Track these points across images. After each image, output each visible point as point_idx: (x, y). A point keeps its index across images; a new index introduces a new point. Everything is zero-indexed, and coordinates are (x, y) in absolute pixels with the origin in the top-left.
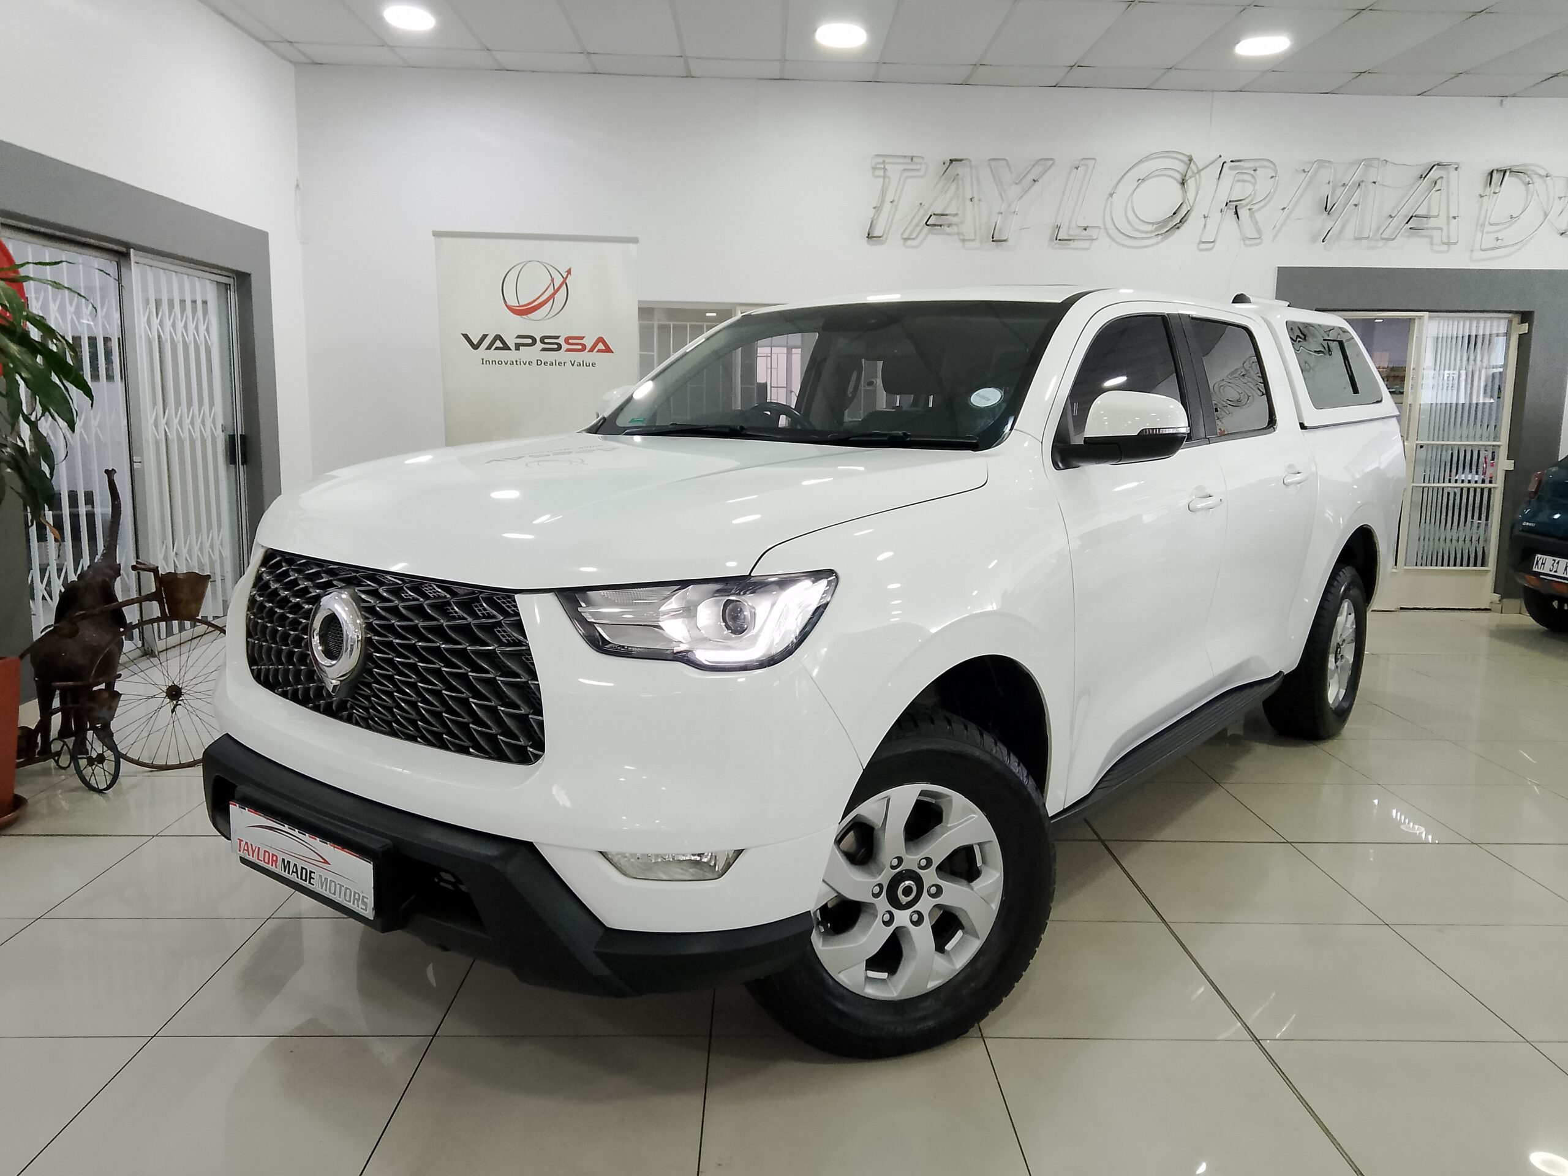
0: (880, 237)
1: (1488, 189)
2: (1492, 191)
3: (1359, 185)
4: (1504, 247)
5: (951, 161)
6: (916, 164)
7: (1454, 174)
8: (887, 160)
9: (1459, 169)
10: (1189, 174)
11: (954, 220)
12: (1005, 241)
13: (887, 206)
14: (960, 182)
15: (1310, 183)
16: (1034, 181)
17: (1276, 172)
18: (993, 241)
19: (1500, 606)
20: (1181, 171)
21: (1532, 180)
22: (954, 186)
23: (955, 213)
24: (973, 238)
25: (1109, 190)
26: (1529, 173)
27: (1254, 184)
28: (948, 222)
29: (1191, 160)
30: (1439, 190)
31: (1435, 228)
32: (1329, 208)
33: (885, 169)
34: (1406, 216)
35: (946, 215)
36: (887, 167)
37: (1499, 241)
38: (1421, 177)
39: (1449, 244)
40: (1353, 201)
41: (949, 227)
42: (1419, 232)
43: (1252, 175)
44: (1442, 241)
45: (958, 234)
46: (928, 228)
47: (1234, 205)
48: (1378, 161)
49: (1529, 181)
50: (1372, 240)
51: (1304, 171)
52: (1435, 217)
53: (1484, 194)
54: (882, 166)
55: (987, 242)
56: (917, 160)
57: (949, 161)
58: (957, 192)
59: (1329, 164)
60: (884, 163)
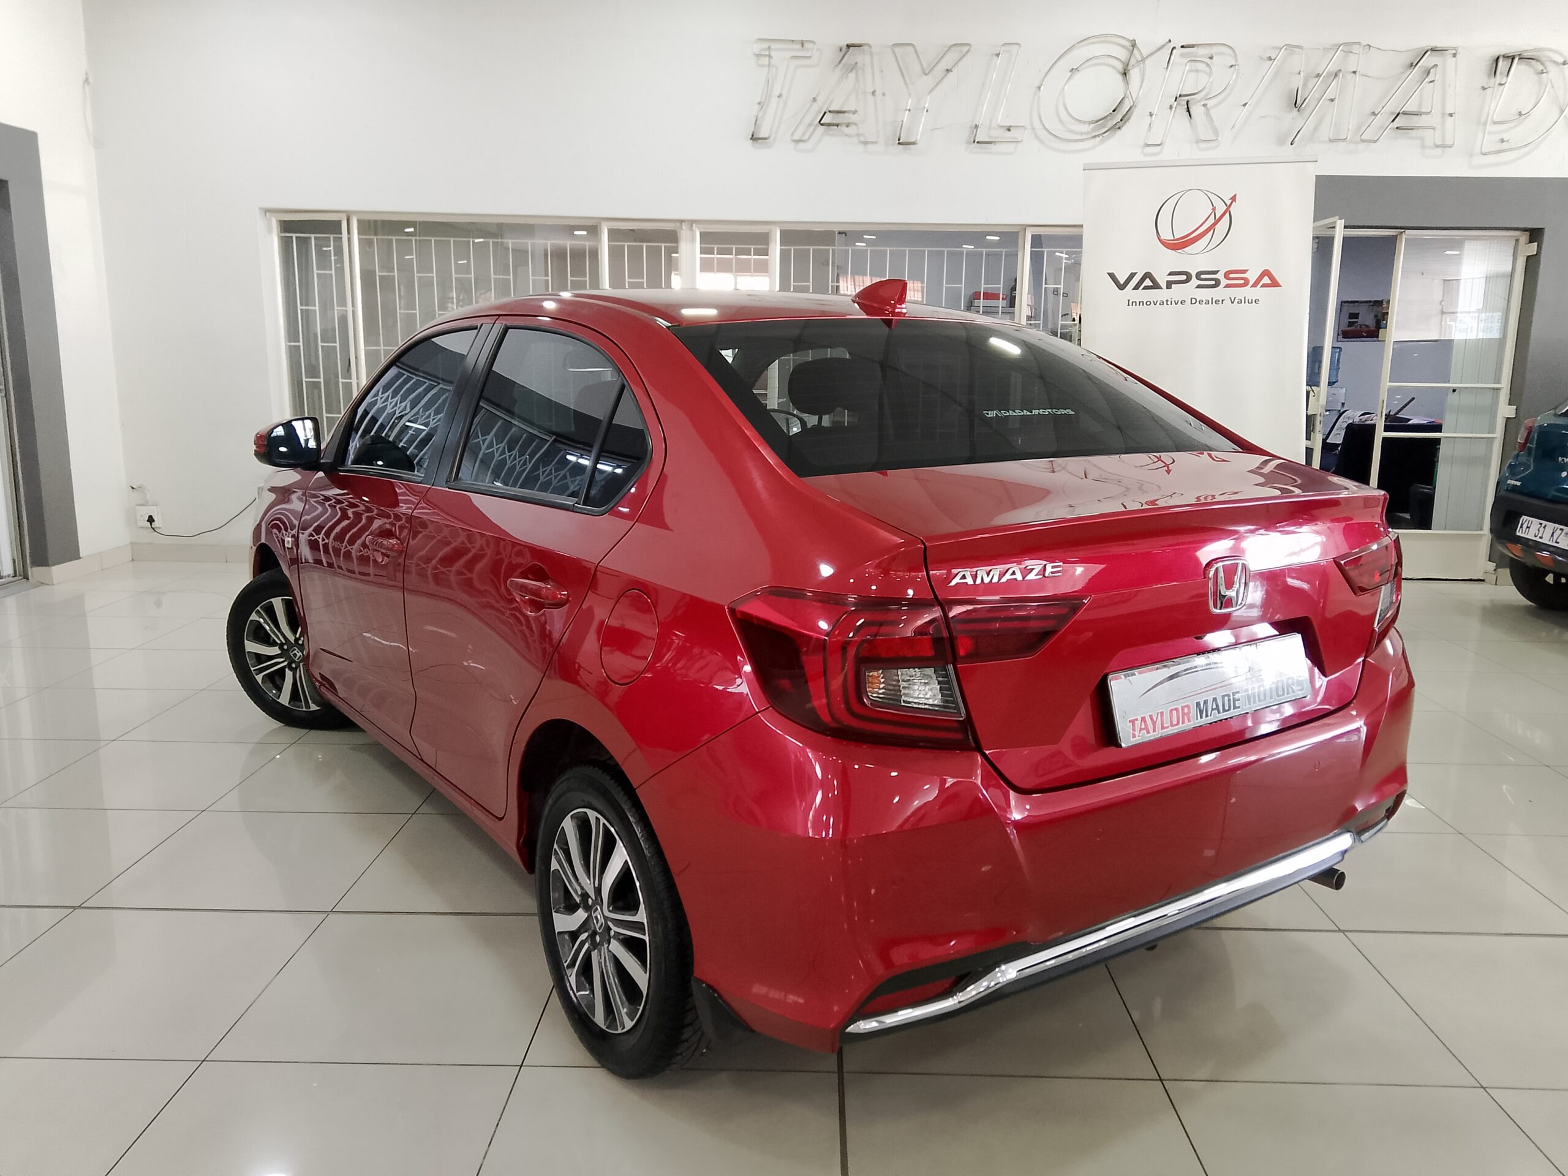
0: (765, 139)
1: (1493, 80)
2: (1497, 83)
3: (1336, 75)
4: (1511, 150)
5: (848, 46)
6: (807, 50)
7: (1451, 61)
8: (774, 46)
9: (1458, 56)
10: (1133, 61)
11: (854, 118)
12: (914, 143)
13: (774, 100)
14: (860, 72)
15: (1276, 74)
16: (948, 71)
17: (1236, 60)
18: (899, 144)
19: (1495, 576)
20: (1123, 60)
21: (1545, 68)
22: (852, 75)
23: (854, 109)
24: (875, 140)
25: (1037, 84)
26: (1543, 59)
27: (1210, 75)
28: (846, 121)
29: (1134, 44)
30: (1431, 82)
31: (1428, 128)
32: (1299, 103)
33: (770, 56)
34: (1392, 113)
35: (844, 112)
36: (773, 54)
37: (1504, 143)
38: (1411, 65)
39: (1443, 146)
40: (1329, 94)
41: (847, 126)
42: (1408, 133)
43: (1208, 65)
44: (1435, 144)
45: (858, 135)
46: (821, 129)
47: (1185, 100)
48: (1358, 46)
49: (1542, 70)
50: (1350, 142)
51: (1270, 59)
52: (1427, 113)
53: (1486, 87)
54: (767, 53)
55: (893, 145)
56: (806, 45)
57: (846, 47)
58: (856, 84)
59: (1298, 50)
60: (769, 48)
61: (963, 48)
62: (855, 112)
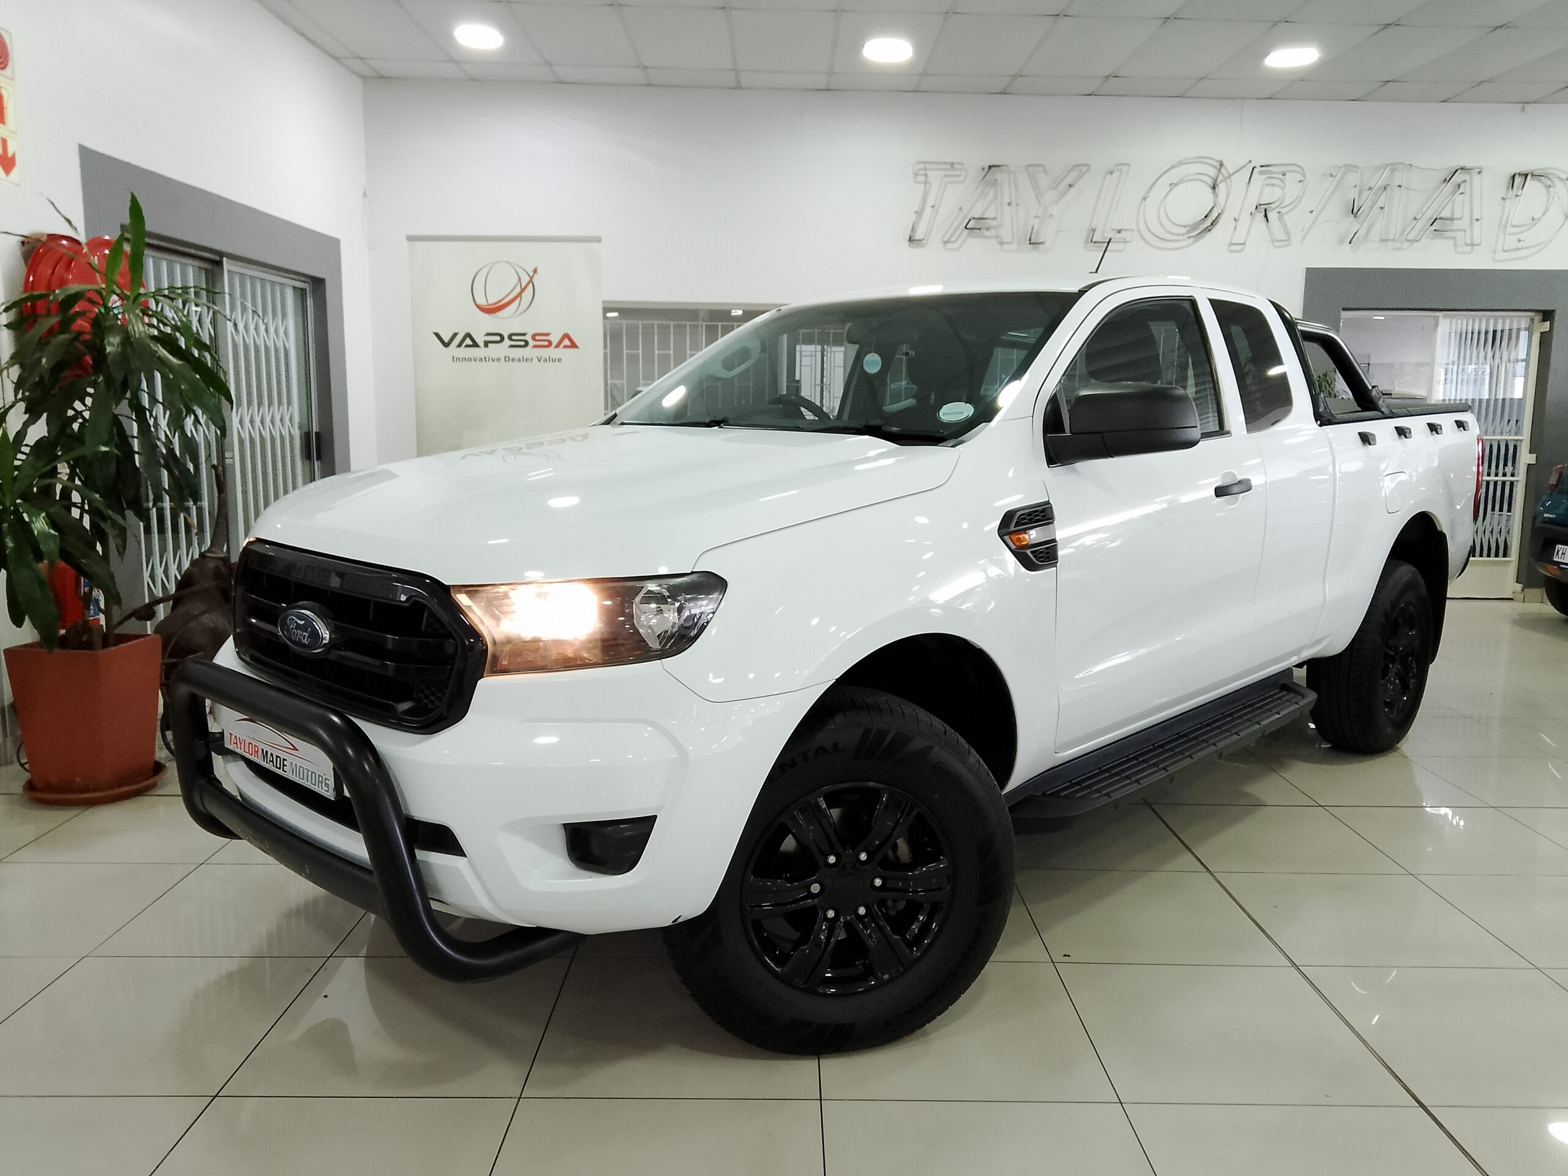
0: (921, 240)
1: (1510, 193)
2: (1514, 195)
3: (1385, 188)
4: (1526, 248)
5: (990, 167)
6: (956, 170)
7: (1477, 178)
8: (929, 166)
9: (1482, 173)
10: (1220, 178)
11: (993, 223)
12: (1042, 243)
13: (928, 212)
14: (999, 187)
15: (1337, 187)
16: (1070, 185)
17: (1304, 176)
18: (1030, 244)
19: (1522, 595)
20: (1212, 176)
22: (992, 190)
23: (993, 216)
24: (1010, 240)
25: (1142, 196)
26: (1550, 176)
27: (1283, 190)
28: (987, 226)
29: (1221, 165)
30: (1462, 194)
31: (1460, 230)
32: (1355, 210)
33: (926, 175)
34: (1431, 218)
35: (985, 219)
36: (929, 173)
37: (1521, 242)
38: (1445, 180)
39: (1472, 245)
40: (1380, 204)
41: (988, 230)
42: (1443, 234)
43: (1282, 181)
44: (1465, 243)
45: (997, 237)
46: (967, 231)
47: (1262, 208)
48: (1402, 166)
49: (1550, 185)
50: (1397, 241)
51: (1332, 175)
52: (1460, 219)
53: (1504, 197)
54: (923, 172)
55: (1025, 244)
56: (955, 166)
57: (988, 167)
58: (995, 197)
59: (1355, 169)
60: (925, 169)
62: (995, 219)
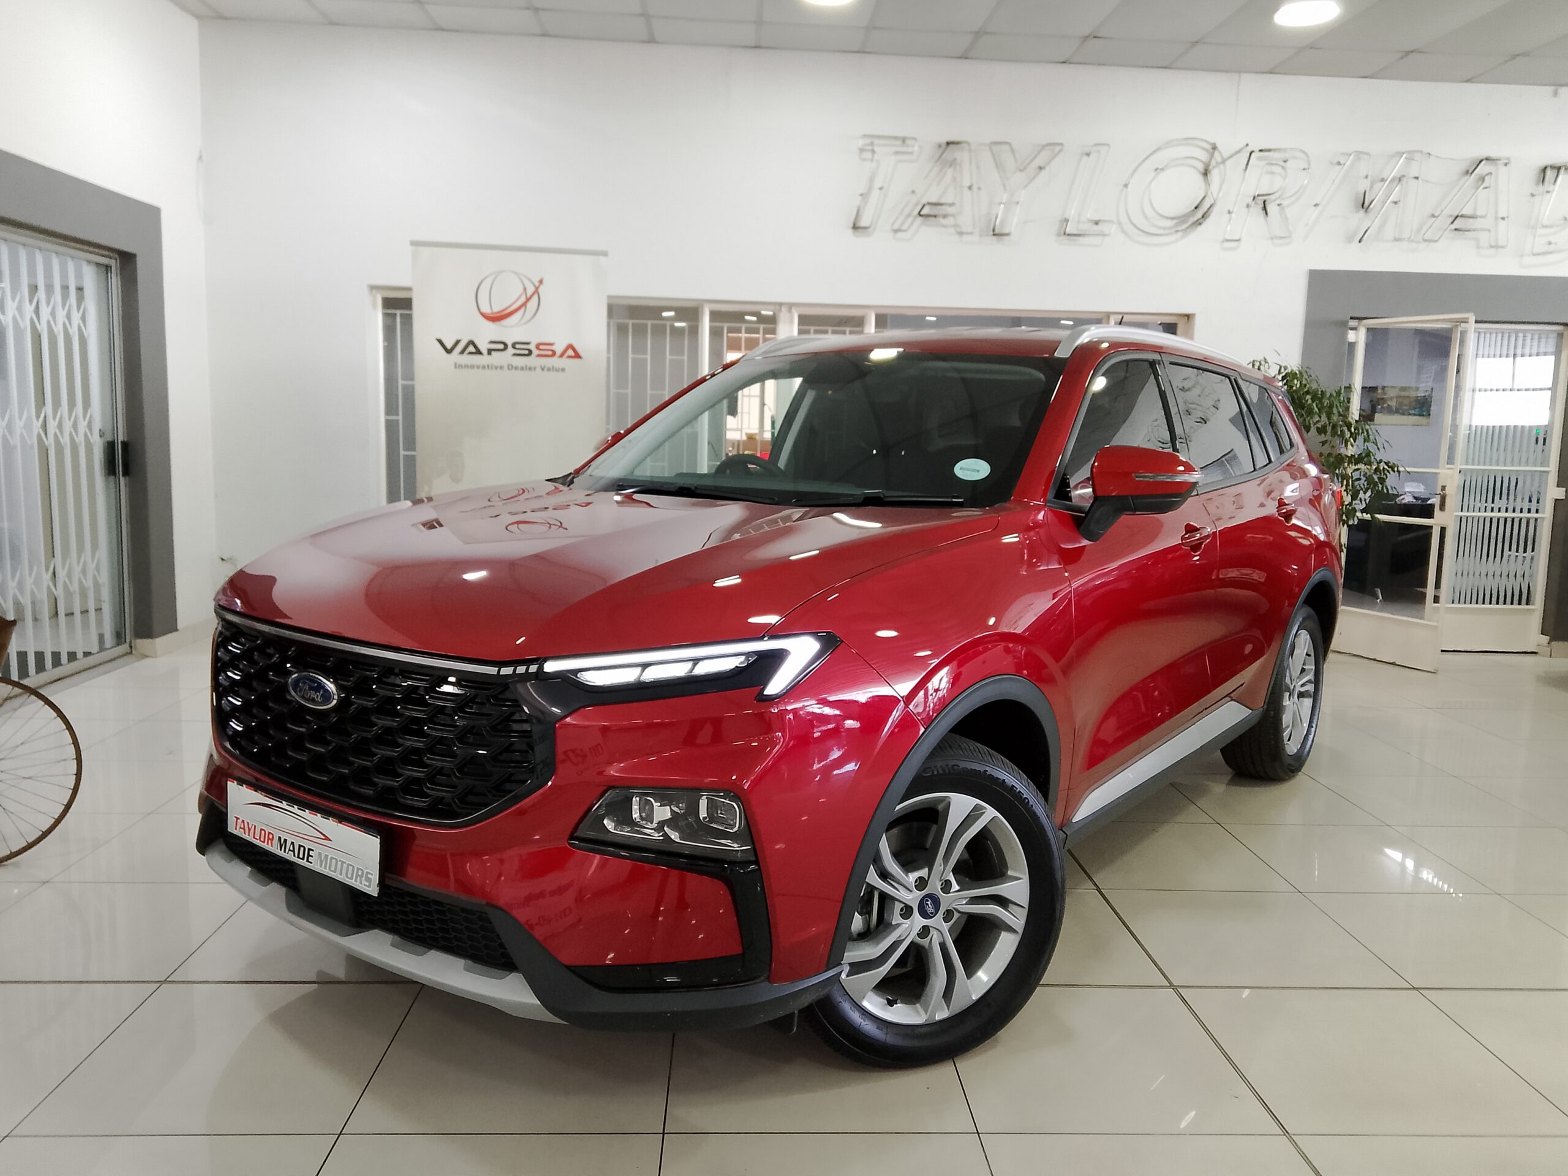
0: (866, 228)
1: (1540, 189)
2: (1546, 190)
3: (1400, 180)
4: (1556, 252)
5: (948, 144)
6: (908, 146)
7: (1503, 170)
8: (876, 141)
9: (1509, 164)
10: (1213, 163)
11: (950, 210)
12: (1007, 235)
13: (875, 194)
14: (958, 167)
15: (1345, 177)
16: (1041, 168)
17: (1309, 164)
18: (994, 235)
19: (1549, 649)
20: (1204, 160)
22: (950, 172)
23: (950, 201)
24: (970, 230)
25: (1123, 182)
27: (1284, 178)
28: (944, 213)
29: (1214, 148)
30: (1486, 188)
31: (1483, 230)
32: (1366, 204)
33: (873, 152)
34: (1452, 216)
35: (942, 204)
36: (876, 148)
37: (1552, 245)
38: (1467, 172)
39: (1497, 247)
40: (1394, 198)
41: (944, 218)
42: (1465, 234)
43: (1283, 168)
44: (1489, 245)
45: (955, 226)
46: (920, 219)
47: (1262, 199)
48: (1420, 154)
50: (1412, 241)
51: (1339, 163)
52: (1482, 217)
53: (1533, 193)
54: (870, 148)
55: (987, 235)
56: (909, 142)
57: (945, 144)
58: (954, 179)
59: (1365, 156)
60: (872, 144)
61: (1054, 147)
62: (952, 205)
